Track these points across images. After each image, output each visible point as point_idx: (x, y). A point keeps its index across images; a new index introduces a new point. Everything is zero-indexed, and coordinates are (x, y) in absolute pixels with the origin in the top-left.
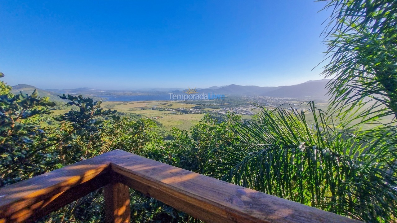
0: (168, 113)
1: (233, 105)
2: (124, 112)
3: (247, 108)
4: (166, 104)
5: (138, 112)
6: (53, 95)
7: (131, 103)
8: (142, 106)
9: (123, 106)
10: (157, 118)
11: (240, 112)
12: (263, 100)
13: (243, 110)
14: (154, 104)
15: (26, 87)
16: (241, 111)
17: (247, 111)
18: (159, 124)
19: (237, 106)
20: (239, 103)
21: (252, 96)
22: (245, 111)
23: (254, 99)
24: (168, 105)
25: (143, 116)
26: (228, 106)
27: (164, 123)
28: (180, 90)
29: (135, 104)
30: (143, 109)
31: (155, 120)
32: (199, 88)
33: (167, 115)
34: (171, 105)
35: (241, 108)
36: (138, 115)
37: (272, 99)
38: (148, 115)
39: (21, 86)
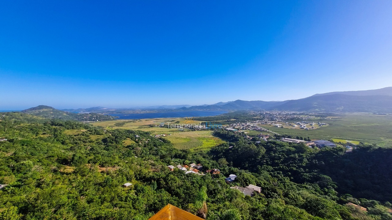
0: (175, 130)
1: (240, 120)
2: (133, 130)
3: (254, 124)
4: (173, 121)
5: (146, 130)
6: (69, 114)
7: (140, 121)
8: (150, 124)
9: (132, 124)
10: (164, 135)
11: (247, 128)
12: (270, 115)
13: (250, 126)
14: (161, 121)
15: (45, 108)
16: (248, 126)
17: (254, 127)
18: (166, 141)
19: (244, 122)
20: (246, 119)
21: (259, 111)
22: (252, 127)
23: (261, 114)
24: (176, 122)
25: (151, 133)
26: (234, 122)
27: (172, 141)
28: (187, 107)
29: (144, 122)
30: (151, 126)
31: (163, 137)
32: (205, 105)
33: (174, 132)
34: (178, 122)
35: (248, 124)
36: (146, 133)
37: (279, 114)
38: (156, 133)
39: (41, 107)
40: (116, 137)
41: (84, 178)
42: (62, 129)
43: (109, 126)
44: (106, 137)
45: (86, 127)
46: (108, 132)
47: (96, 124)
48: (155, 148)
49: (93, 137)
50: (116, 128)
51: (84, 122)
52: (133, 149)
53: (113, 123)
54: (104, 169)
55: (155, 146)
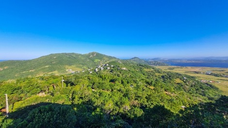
0: (225, 79)
2: (181, 73)
4: (223, 71)
5: (192, 75)
6: (145, 61)
7: (186, 68)
8: (195, 71)
9: (180, 69)
10: (211, 82)
14: (208, 70)
18: (214, 87)
24: (226, 72)
25: (196, 78)
27: (220, 88)
29: (190, 69)
30: (197, 73)
31: (209, 83)
33: (224, 81)
36: (192, 77)
38: (202, 78)
39: (135, 58)
40: (170, 76)
41: (159, 94)
42: (143, 68)
43: (164, 69)
44: (164, 75)
45: (153, 68)
46: (164, 72)
47: (157, 67)
48: (201, 89)
49: (157, 74)
50: (169, 71)
51: (151, 66)
52: (182, 86)
53: (166, 67)
54: (167, 93)
55: (201, 88)
